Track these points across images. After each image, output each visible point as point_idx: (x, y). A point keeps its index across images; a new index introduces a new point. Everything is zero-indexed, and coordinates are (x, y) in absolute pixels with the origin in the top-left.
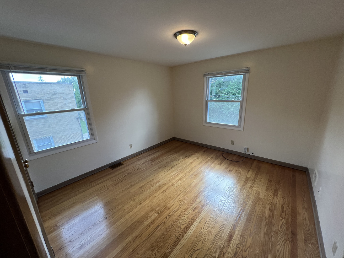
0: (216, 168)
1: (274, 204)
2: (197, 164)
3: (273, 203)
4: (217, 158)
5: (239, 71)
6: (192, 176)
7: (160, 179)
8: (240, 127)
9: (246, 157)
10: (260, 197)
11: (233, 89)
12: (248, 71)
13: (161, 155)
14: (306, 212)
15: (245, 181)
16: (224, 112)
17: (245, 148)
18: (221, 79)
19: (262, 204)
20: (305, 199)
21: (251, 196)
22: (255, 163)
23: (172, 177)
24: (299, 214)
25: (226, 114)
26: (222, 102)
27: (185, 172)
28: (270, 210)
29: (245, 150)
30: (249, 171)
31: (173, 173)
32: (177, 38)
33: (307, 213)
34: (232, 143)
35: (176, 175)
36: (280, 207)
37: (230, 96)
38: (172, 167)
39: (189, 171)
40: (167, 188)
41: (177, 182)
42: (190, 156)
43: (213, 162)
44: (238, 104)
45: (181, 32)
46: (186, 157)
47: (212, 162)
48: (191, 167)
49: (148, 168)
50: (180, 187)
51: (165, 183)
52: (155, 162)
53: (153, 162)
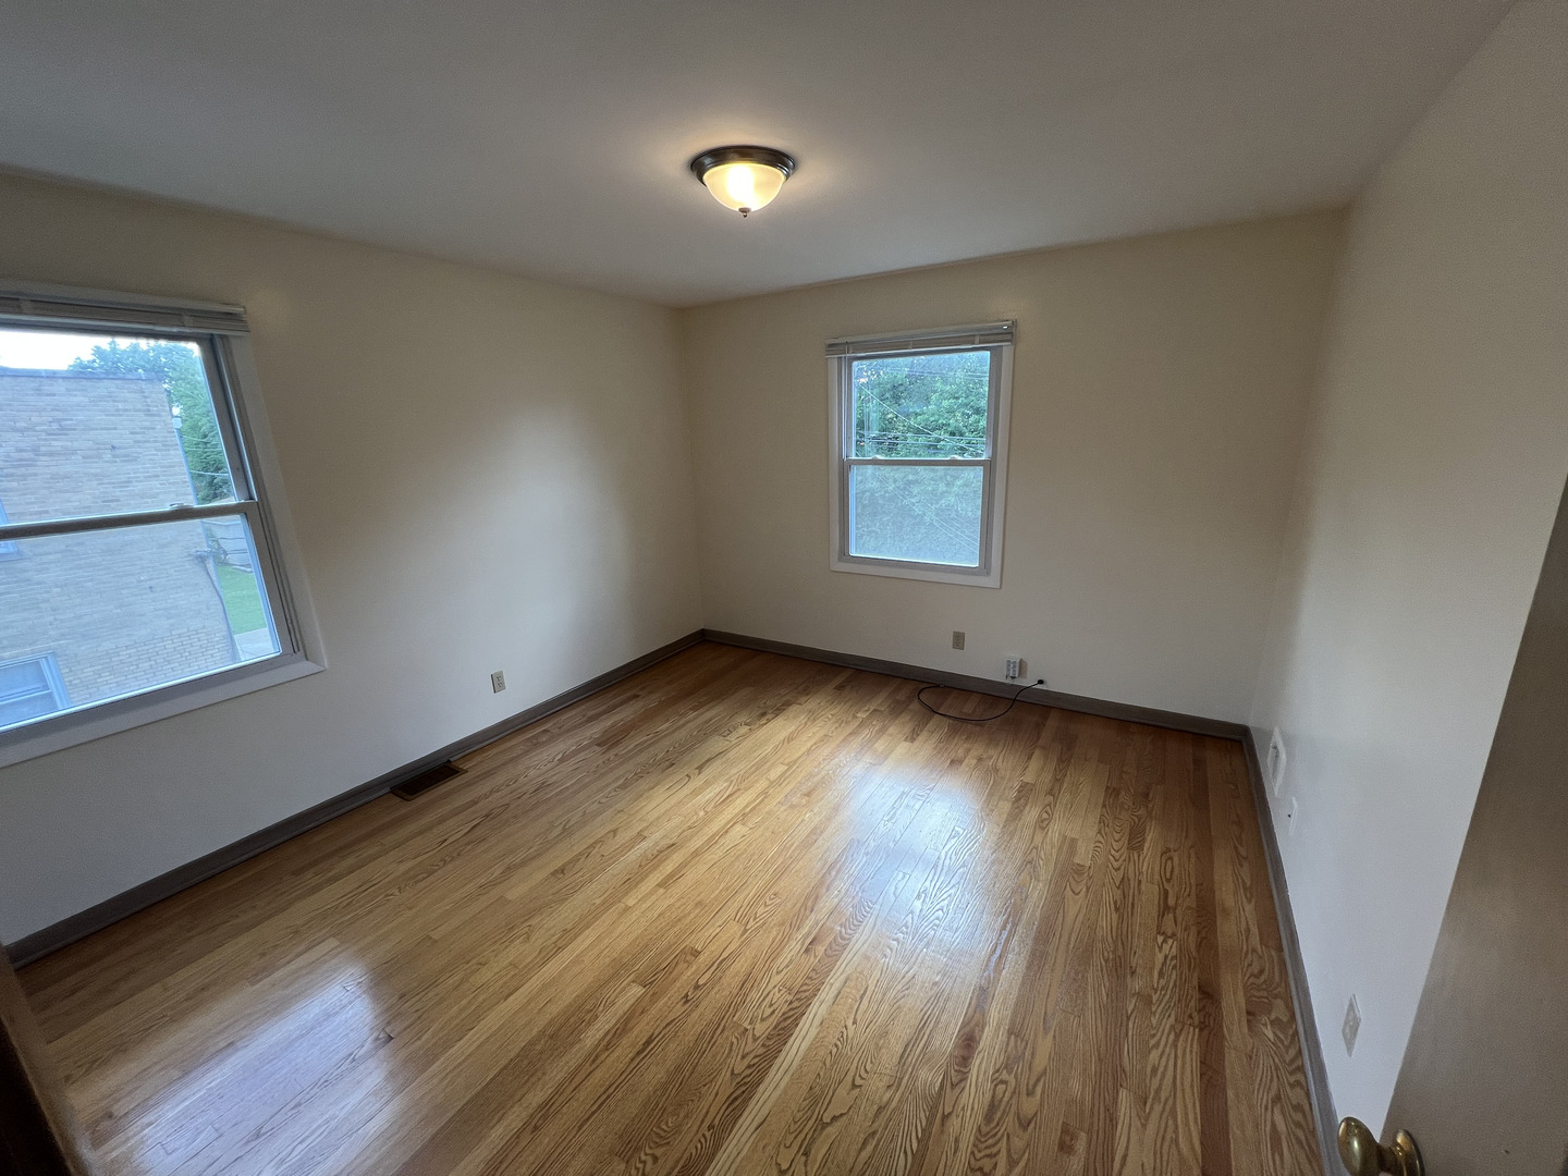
0: (892, 755)
1: (1132, 882)
2: (815, 744)
3: (1129, 880)
4: (897, 709)
5: (974, 336)
6: (795, 800)
7: (647, 827)
8: (988, 574)
9: (1015, 700)
10: (1077, 860)
11: (951, 411)
12: (1009, 337)
13: (648, 717)
14: (1249, 901)
15: (1017, 799)
16: (918, 510)
17: (1009, 662)
18: (899, 367)
19: (1088, 889)
20: (1243, 851)
21: (1041, 862)
22: (1052, 723)
23: (702, 813)
24: (1226, 912)
25: (927, 519)
26: (908, 469)
27: (762, 785)
28: (1117, 909)
29: (1009, 670)
30: (1029, 758)
31: (709, 794)
32: (705, 177)
33: (1253, 903)
34: (959, 640)
35: (723, 801)
36: (1156, 893)
37: (939, 440)
38: (700, 768)
39: (780, 777)
40: (683, 865)
41: (727, 832)
42: (779, 710)
43: (883, 730)
44: (975, 476)
45: (720, 155)
46: (764, 714)
47: (878, 732)
48: (788, 760)
49: (586, 781)
50: (743, 853)
51: (671, 842)
52: (621, 749)
53: (609, 749)
